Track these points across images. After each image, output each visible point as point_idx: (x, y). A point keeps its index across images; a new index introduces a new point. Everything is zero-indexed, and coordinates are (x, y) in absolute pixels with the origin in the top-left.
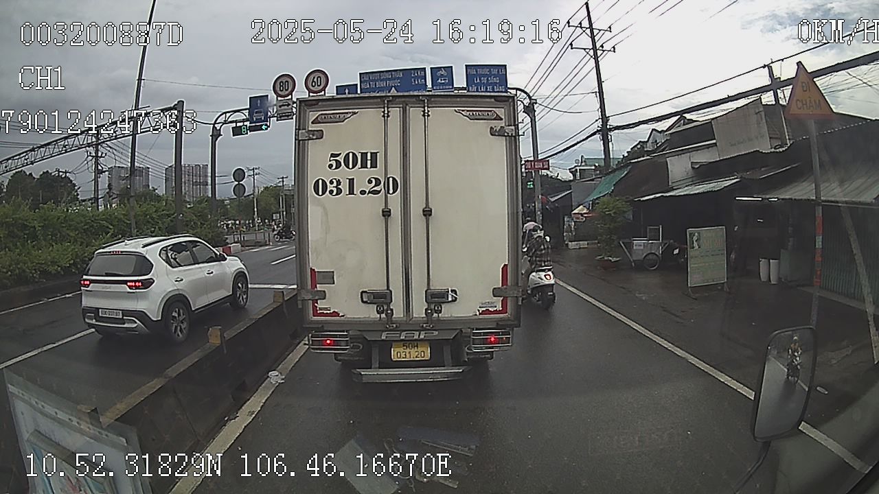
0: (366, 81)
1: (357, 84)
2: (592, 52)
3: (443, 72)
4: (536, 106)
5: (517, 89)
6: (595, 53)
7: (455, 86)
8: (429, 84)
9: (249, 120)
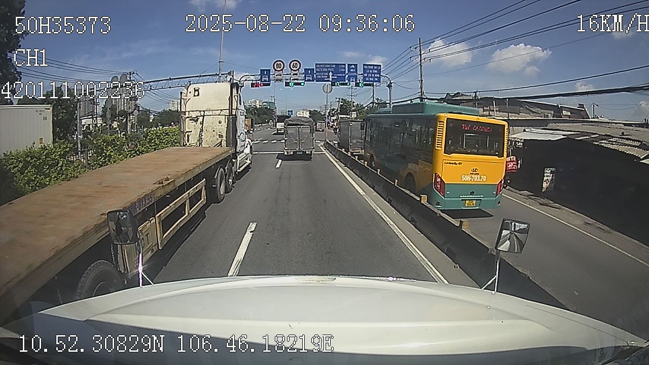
0: (318, 68)
1: (314, 69)
3: (353, 66)
5: (385, 76)
7: (358, 73)
8: (347, 72)
9: (261, 80)
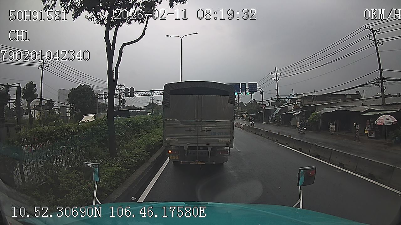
2: (276, 80)
3: (244, 84)
4: (263, 92)
5: (259, 88)
6: (277, 80)
7: (246, 87)
8: (241, 87)
